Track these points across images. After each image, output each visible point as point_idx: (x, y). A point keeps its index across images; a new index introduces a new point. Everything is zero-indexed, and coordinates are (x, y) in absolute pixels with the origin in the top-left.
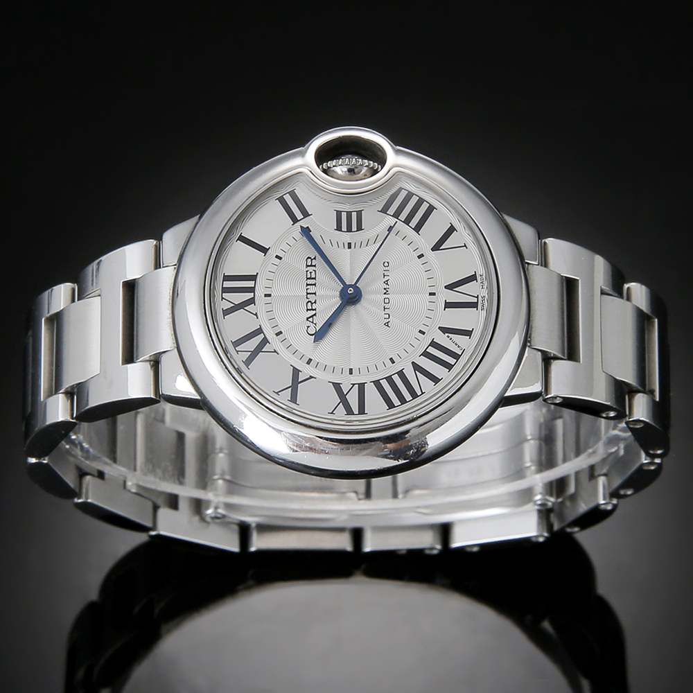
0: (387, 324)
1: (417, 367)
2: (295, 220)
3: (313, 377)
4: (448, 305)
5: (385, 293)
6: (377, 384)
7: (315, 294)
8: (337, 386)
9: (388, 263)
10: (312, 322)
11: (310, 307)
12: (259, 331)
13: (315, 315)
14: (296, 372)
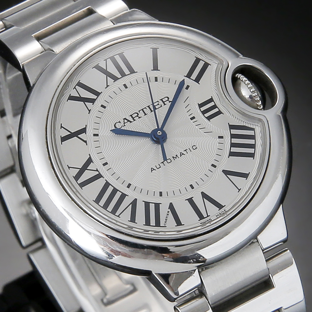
0: (152, 170)
1: (134, 204)
2: (189, 76)
3: (86, 143)
4: (191, 201)
5: (173, 157)
6: (107, 185)
7: (145, 114)
8: (90, 161)
9: (196, 148)
10: (124, 123)
11: (134, 116)
12: (97, 94)
13: (131, 122)
14: (84, 131)
